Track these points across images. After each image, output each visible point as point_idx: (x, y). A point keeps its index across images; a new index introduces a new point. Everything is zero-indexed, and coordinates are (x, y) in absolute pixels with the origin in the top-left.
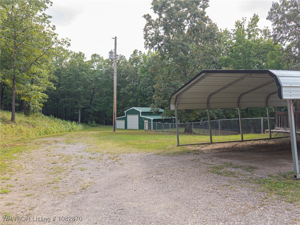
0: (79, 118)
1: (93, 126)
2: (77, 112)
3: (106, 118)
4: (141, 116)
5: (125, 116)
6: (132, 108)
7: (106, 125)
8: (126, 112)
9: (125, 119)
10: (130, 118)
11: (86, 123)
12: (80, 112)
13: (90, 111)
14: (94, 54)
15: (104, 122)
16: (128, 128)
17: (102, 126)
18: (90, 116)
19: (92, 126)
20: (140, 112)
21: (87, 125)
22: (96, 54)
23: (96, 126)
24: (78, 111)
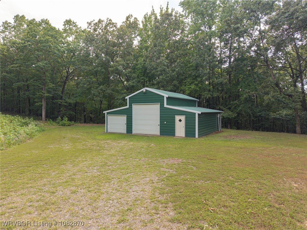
0: (43, 112)
1: (64, 125)
2: (40, 103)
3: (85, 113)
4: (165, 106)
5: (128, 107)
6: (144, 90)
7: (85, 122)
8: (129, 98)
9: (129, 114)
10: (138, 110)
11: (54, 119)
12: (44, 103)
13: (61, 102)
14: (68, 19)
15: (83, 118)
16: (134, 132)
17: (79, 124)
18: (62, 109)
19: (62, 125)
20: (164, 97)
21: (54, 123)
22: (71, 20)
23: (69, 125)
24: (42, 102)
